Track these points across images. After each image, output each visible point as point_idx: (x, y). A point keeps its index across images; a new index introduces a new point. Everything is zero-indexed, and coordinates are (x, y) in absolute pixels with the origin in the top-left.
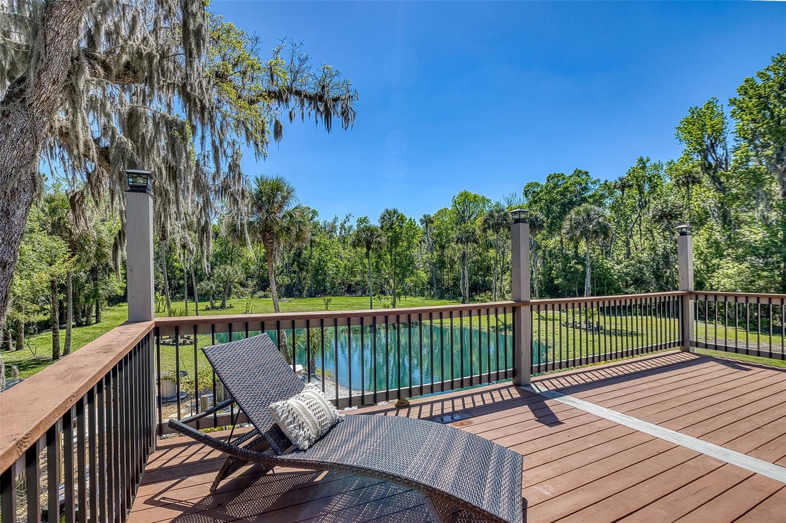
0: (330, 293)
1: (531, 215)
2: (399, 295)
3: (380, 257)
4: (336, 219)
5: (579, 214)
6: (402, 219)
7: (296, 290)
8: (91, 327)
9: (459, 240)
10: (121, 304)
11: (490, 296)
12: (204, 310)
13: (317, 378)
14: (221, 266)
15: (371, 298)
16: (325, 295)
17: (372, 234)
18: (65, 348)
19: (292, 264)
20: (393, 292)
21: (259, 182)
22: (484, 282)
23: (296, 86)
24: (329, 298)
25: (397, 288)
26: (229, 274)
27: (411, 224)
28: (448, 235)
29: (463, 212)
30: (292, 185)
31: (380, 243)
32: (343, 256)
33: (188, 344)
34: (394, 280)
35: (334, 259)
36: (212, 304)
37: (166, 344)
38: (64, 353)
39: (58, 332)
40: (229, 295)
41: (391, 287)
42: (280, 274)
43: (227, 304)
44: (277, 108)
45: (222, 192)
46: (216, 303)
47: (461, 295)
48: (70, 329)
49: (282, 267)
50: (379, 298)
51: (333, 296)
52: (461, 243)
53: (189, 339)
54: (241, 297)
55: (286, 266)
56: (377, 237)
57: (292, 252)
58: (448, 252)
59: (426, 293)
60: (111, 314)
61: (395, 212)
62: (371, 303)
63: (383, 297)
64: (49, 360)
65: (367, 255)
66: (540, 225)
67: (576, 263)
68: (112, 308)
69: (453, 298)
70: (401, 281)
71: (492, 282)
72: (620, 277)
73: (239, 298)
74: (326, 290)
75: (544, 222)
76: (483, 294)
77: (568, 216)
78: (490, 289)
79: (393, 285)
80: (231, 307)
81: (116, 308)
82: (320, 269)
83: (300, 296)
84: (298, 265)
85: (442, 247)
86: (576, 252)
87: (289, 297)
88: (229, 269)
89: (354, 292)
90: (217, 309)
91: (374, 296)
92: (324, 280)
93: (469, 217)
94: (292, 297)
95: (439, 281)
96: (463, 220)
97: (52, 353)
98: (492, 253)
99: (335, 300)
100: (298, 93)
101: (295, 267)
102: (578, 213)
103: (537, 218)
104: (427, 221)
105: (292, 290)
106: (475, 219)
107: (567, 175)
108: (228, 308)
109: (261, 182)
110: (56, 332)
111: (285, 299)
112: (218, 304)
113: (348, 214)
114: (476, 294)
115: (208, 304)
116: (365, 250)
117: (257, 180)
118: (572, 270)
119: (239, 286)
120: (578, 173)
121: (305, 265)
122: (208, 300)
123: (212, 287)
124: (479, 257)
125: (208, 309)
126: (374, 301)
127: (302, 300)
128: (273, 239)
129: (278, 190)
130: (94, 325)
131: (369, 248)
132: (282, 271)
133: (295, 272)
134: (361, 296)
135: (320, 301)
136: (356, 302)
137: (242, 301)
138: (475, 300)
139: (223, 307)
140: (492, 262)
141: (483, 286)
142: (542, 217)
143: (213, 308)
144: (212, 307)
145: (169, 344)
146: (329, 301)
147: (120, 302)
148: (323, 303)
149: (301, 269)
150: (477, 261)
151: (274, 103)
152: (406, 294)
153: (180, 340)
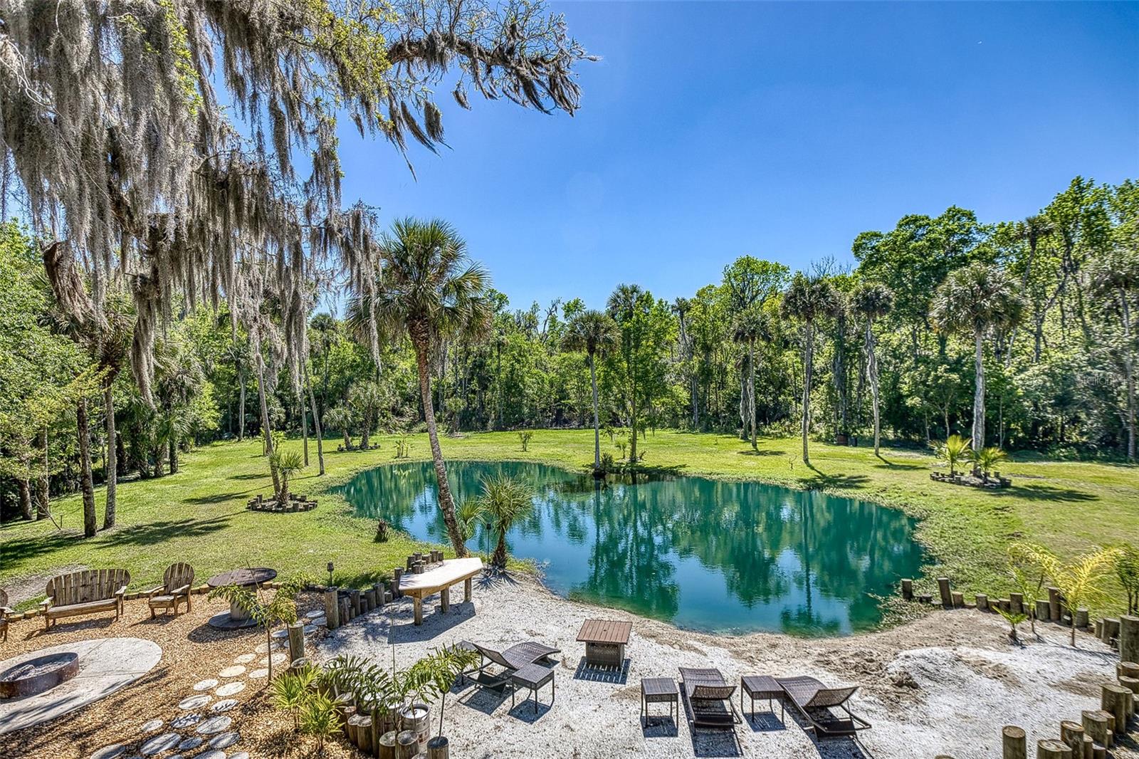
0: (529, 424)
1: (868, 289)
2: (642, 427)
3: (610, 364)
4: (535, 307)
5: (965, 283)
6: (646, 300)
7: (477, 420)
8: (162, 479)
9: (740, 336)
10: (215, 443)
11: (788, 426)
12: (335, 452)
13: (508, 579)
14: (361, 383)
15: (597, 433)
16: (522, 427)
17: (597, 328)
18: (106, 518)
19: (470, 380)
20: (632, 422)
21: (401, 230)
22: (777, 404)
23: (460, 34)
24: (526, 431)
25: (638, 416)
26: (372, 396)
27: (662, 310)
28: (715, 329)
29: (743, 291)
30: (461, 235)
31: (610, 341)
32: (549, 366)
33: (301, 510)
34: (633, 404)
35: (535, 371)
36: (347, 442)
37: (266, 511)
38: (105, 525)
39: (92, 493)
40: (374, 429)
41: (628, 413)
42: (452, 395)
43: (371, 442)
44: (425, 79)
45: (325, 239)
46: (354, 442)
47: (740, 425)
48: (113, 486)
49: (454, 385)
50: (609, 431)
51: (534, 428)
52: (742, 339)
53: (303, 501)
54: (394, 431)
55: (461, 382)
56: (605, 332)
57: (469, 361)
58: (717, 358)
59: (682, 422)
60: (197, 458)
61: (634, 290)
62: (597, 442)
63: (616, 430)
64: (79, 538)
65: (588, 363)
66: (884, 305)
67: (946, 371)
68: (201, 449)
69: (726, 432)
70: (645, 404)
71: (790, 403)
72: (1027, 394)
73: (390, 432)
74: (523, 420)
75: (890, 300)
76: (776, 424)
77: (943, 287)
78: (787, 416)
79: (631, 411)
80: (376, 448)
81: (207, 448)
82: (513, 386)
83: (484, 427)
84: (479, 382)
85: (707, 349)
86: (942, 352)
87: (466, 431)
88: (372, 386)
89: (566, 422)
90: (355, 450)
91: (602, 427)
92: (520, 405)
93: (753, 299)
94: (471, 430)
95: (703, 403)
96: (742, 303)
97: (83, 527)
98: (789, 356)
99: (537, 435)
100: (466, 49)
101: (475, 385)
102: (961, 280)
103: (878, 294)
104: (683, 308)
105: (471, 420)
106: (763, 301)
107: (934, 217)
108: (372, 448)
109: (406, 230)
110: (87, 493)
111: (459, 434)
112: (356, 442)
113: (555, 299)
114: (765, 424)
115: (342, 442)
116: (585, 353)
117: (399, 226)
118: (940, 381)
119: (390, 415)
120: (954, 214)
121: (490, 381)
122: (341, 437)
123: (346, 417)
124: (769, 364)
125: (341, 450)
126: (600, 436)
127: (485, 436)
128: (428, 332)
129: (435, 243)
130: (167, 477)
131: (592, 350)
132: (455, 392)
133: (474, 392)
134: (578, 428)
135: (513, 437)
136: (570, 437)
137: (395, 437)
138: (763, 434)
139: (363, 447)
140: (790, 371)
141: (775, 410)
142: (885, 291)
143: (350, 449)
144: (347, 448)
145: (270, 511)
146: (528, 437)
147: (214, 440)
148: (519, 440)
149: (485, 388)
150: (765, 370)
151: (420, 68)
152: (653, 425)
153: (289, 502)
